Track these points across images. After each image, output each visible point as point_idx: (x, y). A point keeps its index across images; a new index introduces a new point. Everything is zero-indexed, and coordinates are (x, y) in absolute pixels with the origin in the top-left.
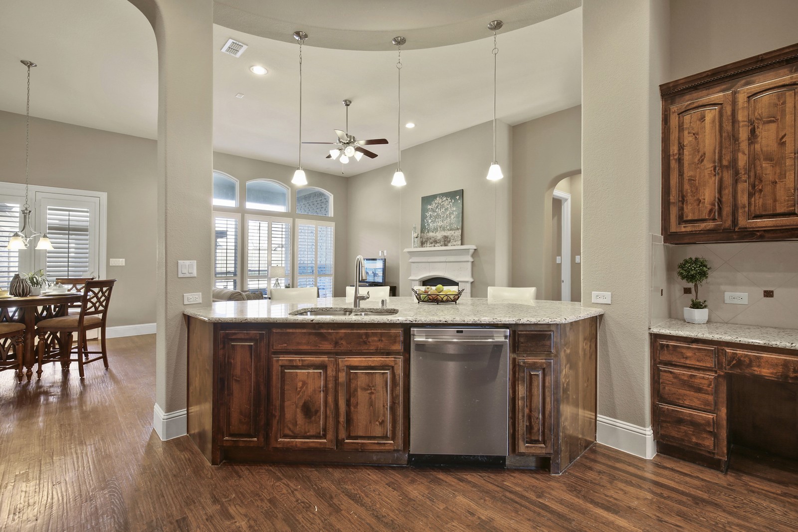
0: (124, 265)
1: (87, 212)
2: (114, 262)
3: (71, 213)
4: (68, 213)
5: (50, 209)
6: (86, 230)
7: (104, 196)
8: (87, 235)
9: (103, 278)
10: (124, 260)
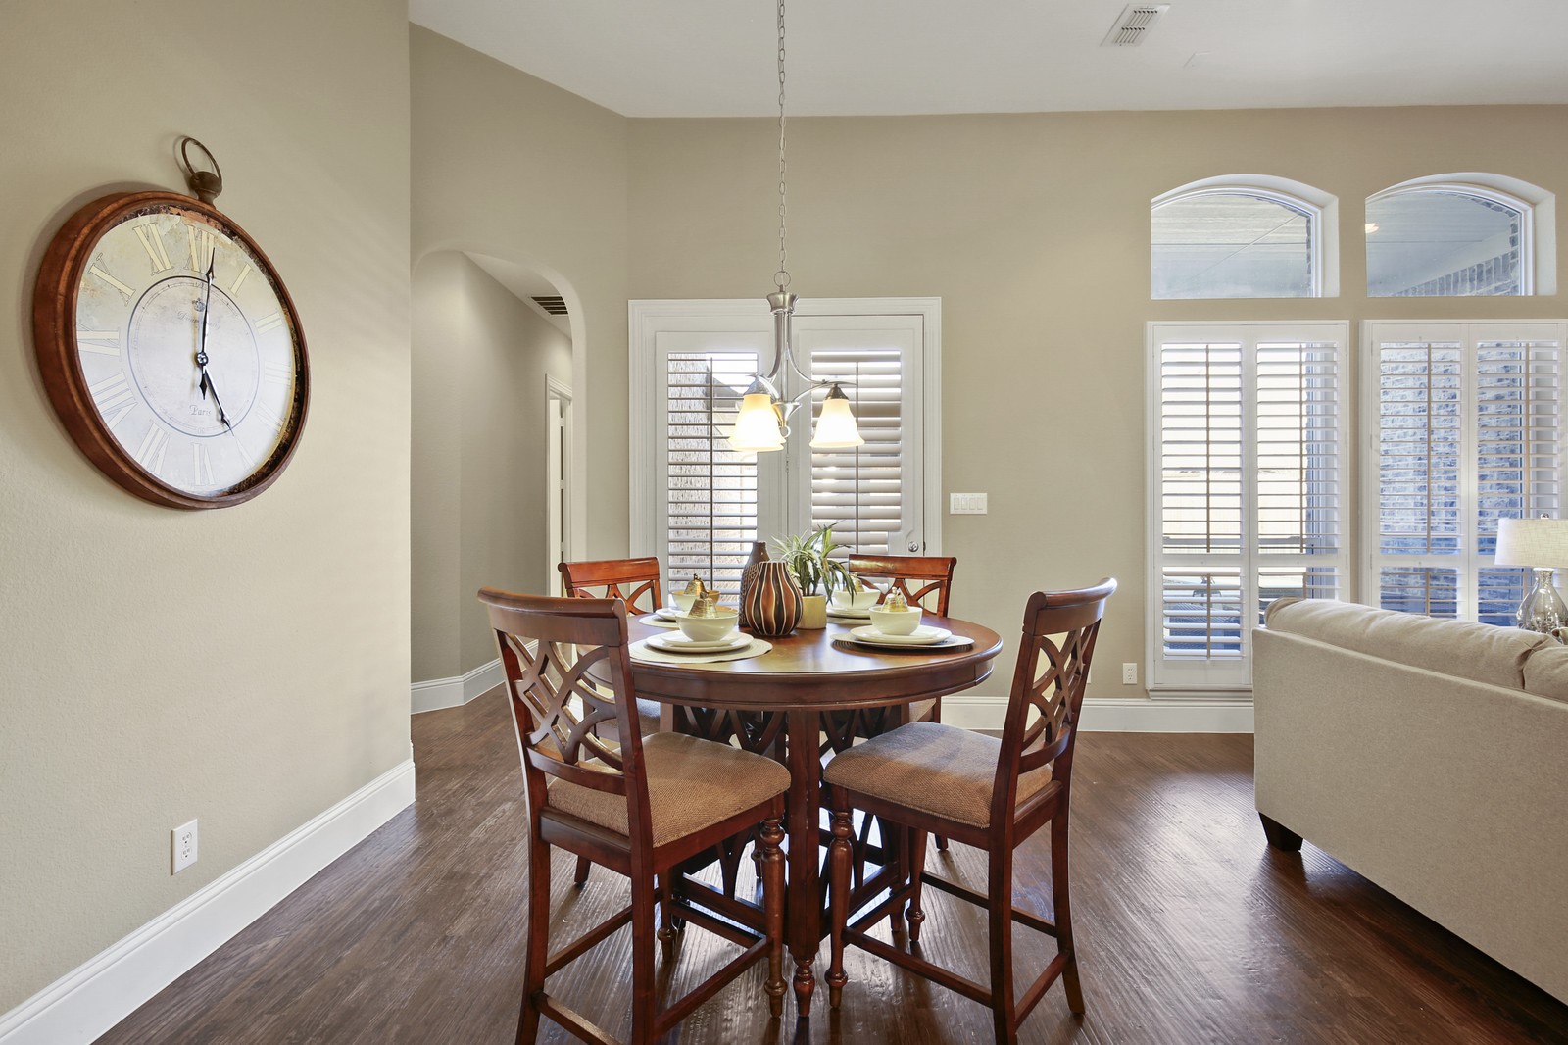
0: (985, 511)
1: (896, 358)
2: (961, 501)
3: (862, 365)
4: (852, 365)
5: (817, 359)
6: (894, 411)
7: (933, 306)
8: (896, 425)
9: (935, 551)
10: (984, 495)
